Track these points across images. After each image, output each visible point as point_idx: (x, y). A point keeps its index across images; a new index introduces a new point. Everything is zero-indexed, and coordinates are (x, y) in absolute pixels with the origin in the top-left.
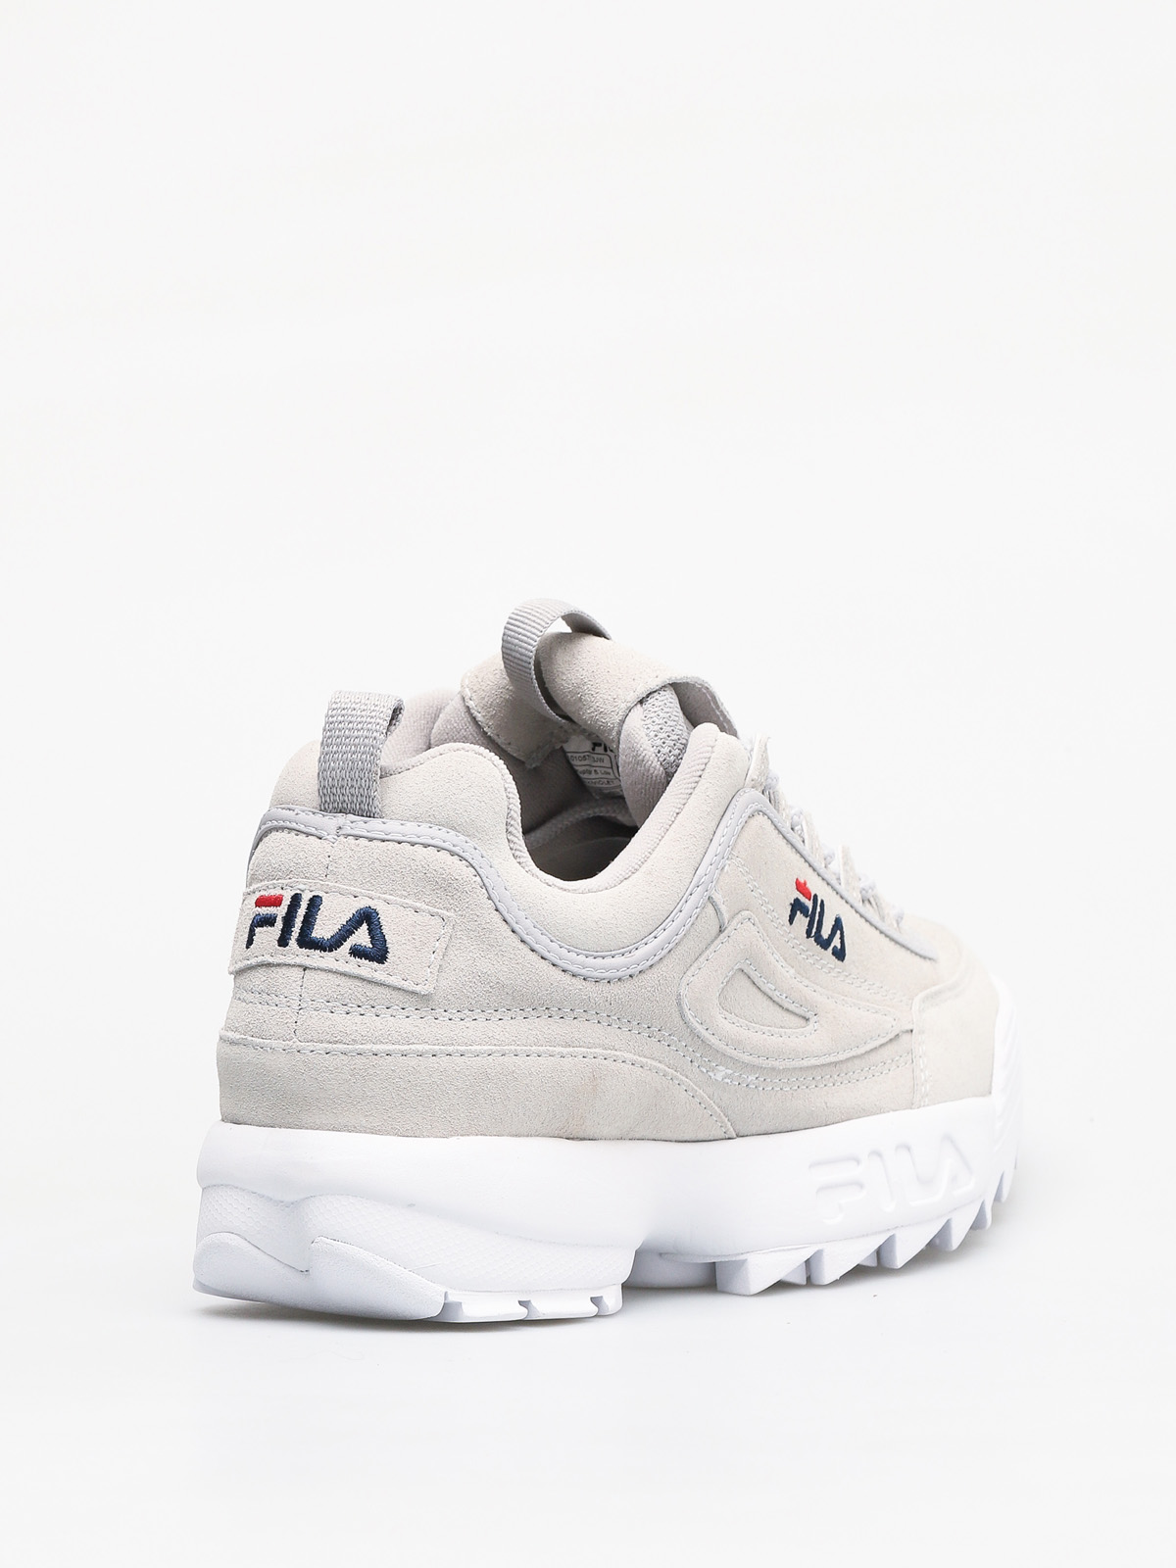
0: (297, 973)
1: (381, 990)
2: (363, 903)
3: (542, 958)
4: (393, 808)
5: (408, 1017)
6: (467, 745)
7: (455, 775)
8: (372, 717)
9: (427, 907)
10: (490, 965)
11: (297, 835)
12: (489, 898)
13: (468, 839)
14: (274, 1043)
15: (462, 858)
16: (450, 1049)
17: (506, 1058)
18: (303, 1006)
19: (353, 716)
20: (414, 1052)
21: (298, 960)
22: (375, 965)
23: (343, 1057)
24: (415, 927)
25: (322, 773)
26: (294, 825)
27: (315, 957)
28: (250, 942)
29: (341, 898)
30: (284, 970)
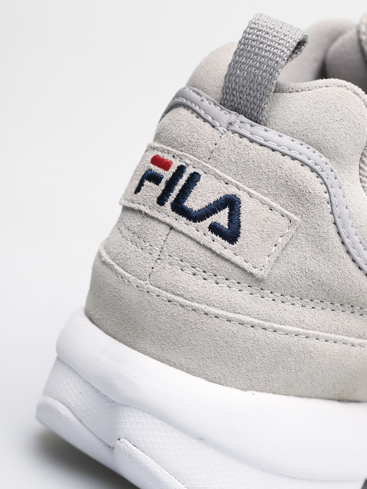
0: (164, 230)
1: (226, 264)
2: (231, 190)
3: (360, 268)
4: (277, 120)
5: (240, 290)
6: (349, 84)
7: (333, 107)
8: (279, 44)
9: (281, 208)
10: (317, 266)
11: (197, 117)
12: (332, 213)
13: (328, 161)
14: (131, 278)
15: (319, 176)
16: (267, 324)
17: (308, 341)
18: (161, 257)
19: (265, 38)
20: (237, 320)
21: (168, 220)
22: (226, 243)
23: (180, 308)
24: (266, 222)
25: (229, 75)
26: (197, 108)
27: (181, 223)
28: (138, 190)
29: (215, 181)
30: (155, 223)
